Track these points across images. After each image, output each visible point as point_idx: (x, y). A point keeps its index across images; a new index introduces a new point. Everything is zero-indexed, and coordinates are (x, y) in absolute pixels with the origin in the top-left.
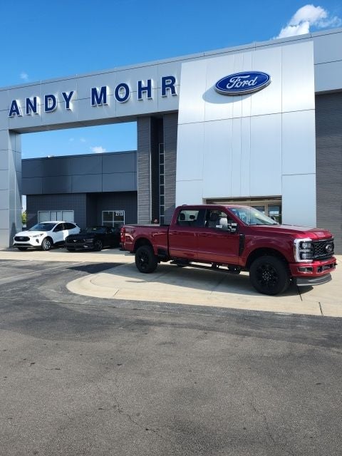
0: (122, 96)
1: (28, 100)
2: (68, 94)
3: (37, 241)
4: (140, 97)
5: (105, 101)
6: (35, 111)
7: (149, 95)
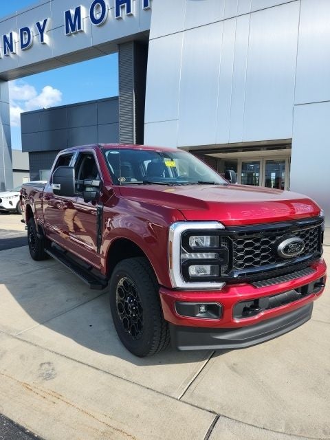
0: (97, 16)
1: (5, 37)
2: (42, 23)
3: (11, 203)
4: (118, 14)
5: (79, 27)
6: (12, 50)
7: (129, 10)
